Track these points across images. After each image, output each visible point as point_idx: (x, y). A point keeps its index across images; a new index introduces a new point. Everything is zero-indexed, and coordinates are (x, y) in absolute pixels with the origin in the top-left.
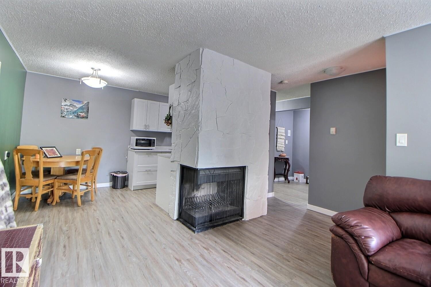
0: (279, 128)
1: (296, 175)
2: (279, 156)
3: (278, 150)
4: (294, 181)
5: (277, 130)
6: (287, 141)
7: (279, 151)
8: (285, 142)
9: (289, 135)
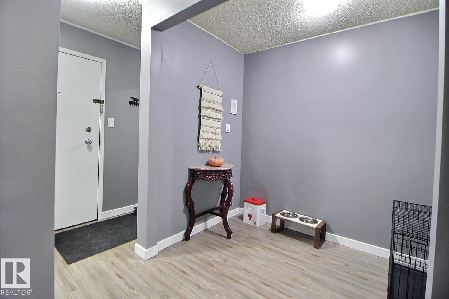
0: (204, 88)
1: (248, 209)
2: (208, 164)
3: (204, 149)
4: (244, 221)
5: (201, 93)
6: (228, 126)
7: (207, 151)
8: (223, 128)
9: (234, 111)
